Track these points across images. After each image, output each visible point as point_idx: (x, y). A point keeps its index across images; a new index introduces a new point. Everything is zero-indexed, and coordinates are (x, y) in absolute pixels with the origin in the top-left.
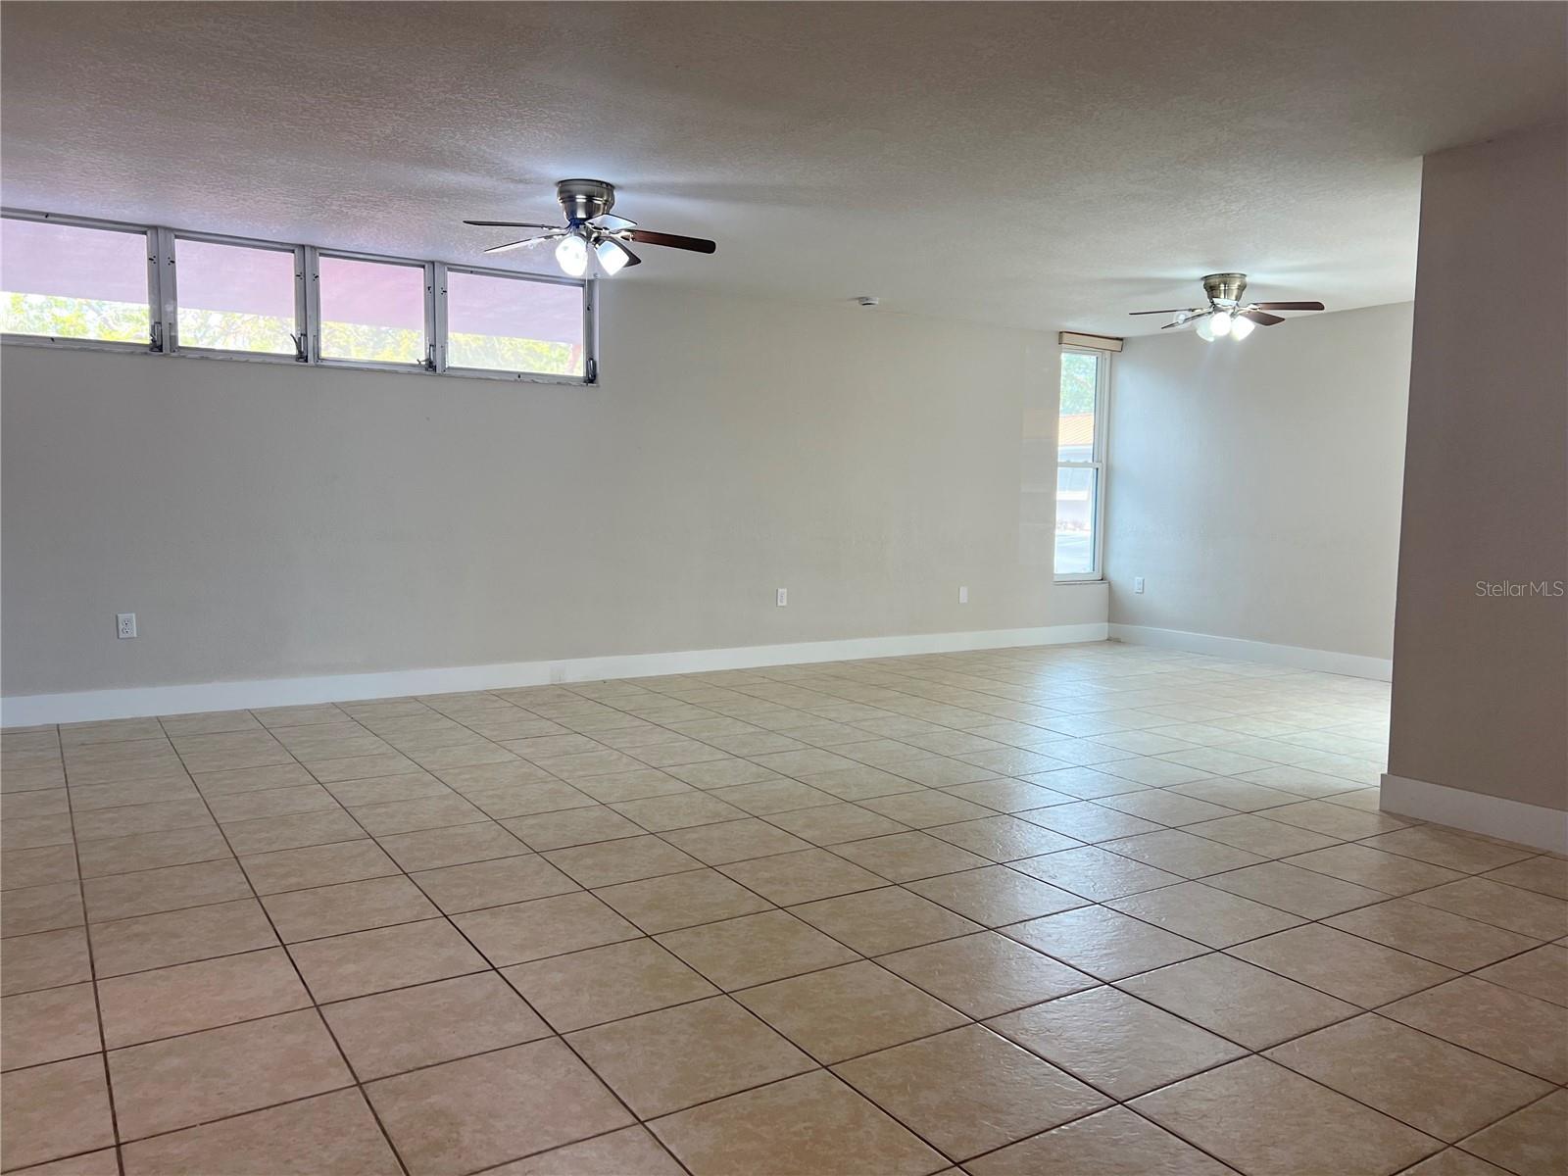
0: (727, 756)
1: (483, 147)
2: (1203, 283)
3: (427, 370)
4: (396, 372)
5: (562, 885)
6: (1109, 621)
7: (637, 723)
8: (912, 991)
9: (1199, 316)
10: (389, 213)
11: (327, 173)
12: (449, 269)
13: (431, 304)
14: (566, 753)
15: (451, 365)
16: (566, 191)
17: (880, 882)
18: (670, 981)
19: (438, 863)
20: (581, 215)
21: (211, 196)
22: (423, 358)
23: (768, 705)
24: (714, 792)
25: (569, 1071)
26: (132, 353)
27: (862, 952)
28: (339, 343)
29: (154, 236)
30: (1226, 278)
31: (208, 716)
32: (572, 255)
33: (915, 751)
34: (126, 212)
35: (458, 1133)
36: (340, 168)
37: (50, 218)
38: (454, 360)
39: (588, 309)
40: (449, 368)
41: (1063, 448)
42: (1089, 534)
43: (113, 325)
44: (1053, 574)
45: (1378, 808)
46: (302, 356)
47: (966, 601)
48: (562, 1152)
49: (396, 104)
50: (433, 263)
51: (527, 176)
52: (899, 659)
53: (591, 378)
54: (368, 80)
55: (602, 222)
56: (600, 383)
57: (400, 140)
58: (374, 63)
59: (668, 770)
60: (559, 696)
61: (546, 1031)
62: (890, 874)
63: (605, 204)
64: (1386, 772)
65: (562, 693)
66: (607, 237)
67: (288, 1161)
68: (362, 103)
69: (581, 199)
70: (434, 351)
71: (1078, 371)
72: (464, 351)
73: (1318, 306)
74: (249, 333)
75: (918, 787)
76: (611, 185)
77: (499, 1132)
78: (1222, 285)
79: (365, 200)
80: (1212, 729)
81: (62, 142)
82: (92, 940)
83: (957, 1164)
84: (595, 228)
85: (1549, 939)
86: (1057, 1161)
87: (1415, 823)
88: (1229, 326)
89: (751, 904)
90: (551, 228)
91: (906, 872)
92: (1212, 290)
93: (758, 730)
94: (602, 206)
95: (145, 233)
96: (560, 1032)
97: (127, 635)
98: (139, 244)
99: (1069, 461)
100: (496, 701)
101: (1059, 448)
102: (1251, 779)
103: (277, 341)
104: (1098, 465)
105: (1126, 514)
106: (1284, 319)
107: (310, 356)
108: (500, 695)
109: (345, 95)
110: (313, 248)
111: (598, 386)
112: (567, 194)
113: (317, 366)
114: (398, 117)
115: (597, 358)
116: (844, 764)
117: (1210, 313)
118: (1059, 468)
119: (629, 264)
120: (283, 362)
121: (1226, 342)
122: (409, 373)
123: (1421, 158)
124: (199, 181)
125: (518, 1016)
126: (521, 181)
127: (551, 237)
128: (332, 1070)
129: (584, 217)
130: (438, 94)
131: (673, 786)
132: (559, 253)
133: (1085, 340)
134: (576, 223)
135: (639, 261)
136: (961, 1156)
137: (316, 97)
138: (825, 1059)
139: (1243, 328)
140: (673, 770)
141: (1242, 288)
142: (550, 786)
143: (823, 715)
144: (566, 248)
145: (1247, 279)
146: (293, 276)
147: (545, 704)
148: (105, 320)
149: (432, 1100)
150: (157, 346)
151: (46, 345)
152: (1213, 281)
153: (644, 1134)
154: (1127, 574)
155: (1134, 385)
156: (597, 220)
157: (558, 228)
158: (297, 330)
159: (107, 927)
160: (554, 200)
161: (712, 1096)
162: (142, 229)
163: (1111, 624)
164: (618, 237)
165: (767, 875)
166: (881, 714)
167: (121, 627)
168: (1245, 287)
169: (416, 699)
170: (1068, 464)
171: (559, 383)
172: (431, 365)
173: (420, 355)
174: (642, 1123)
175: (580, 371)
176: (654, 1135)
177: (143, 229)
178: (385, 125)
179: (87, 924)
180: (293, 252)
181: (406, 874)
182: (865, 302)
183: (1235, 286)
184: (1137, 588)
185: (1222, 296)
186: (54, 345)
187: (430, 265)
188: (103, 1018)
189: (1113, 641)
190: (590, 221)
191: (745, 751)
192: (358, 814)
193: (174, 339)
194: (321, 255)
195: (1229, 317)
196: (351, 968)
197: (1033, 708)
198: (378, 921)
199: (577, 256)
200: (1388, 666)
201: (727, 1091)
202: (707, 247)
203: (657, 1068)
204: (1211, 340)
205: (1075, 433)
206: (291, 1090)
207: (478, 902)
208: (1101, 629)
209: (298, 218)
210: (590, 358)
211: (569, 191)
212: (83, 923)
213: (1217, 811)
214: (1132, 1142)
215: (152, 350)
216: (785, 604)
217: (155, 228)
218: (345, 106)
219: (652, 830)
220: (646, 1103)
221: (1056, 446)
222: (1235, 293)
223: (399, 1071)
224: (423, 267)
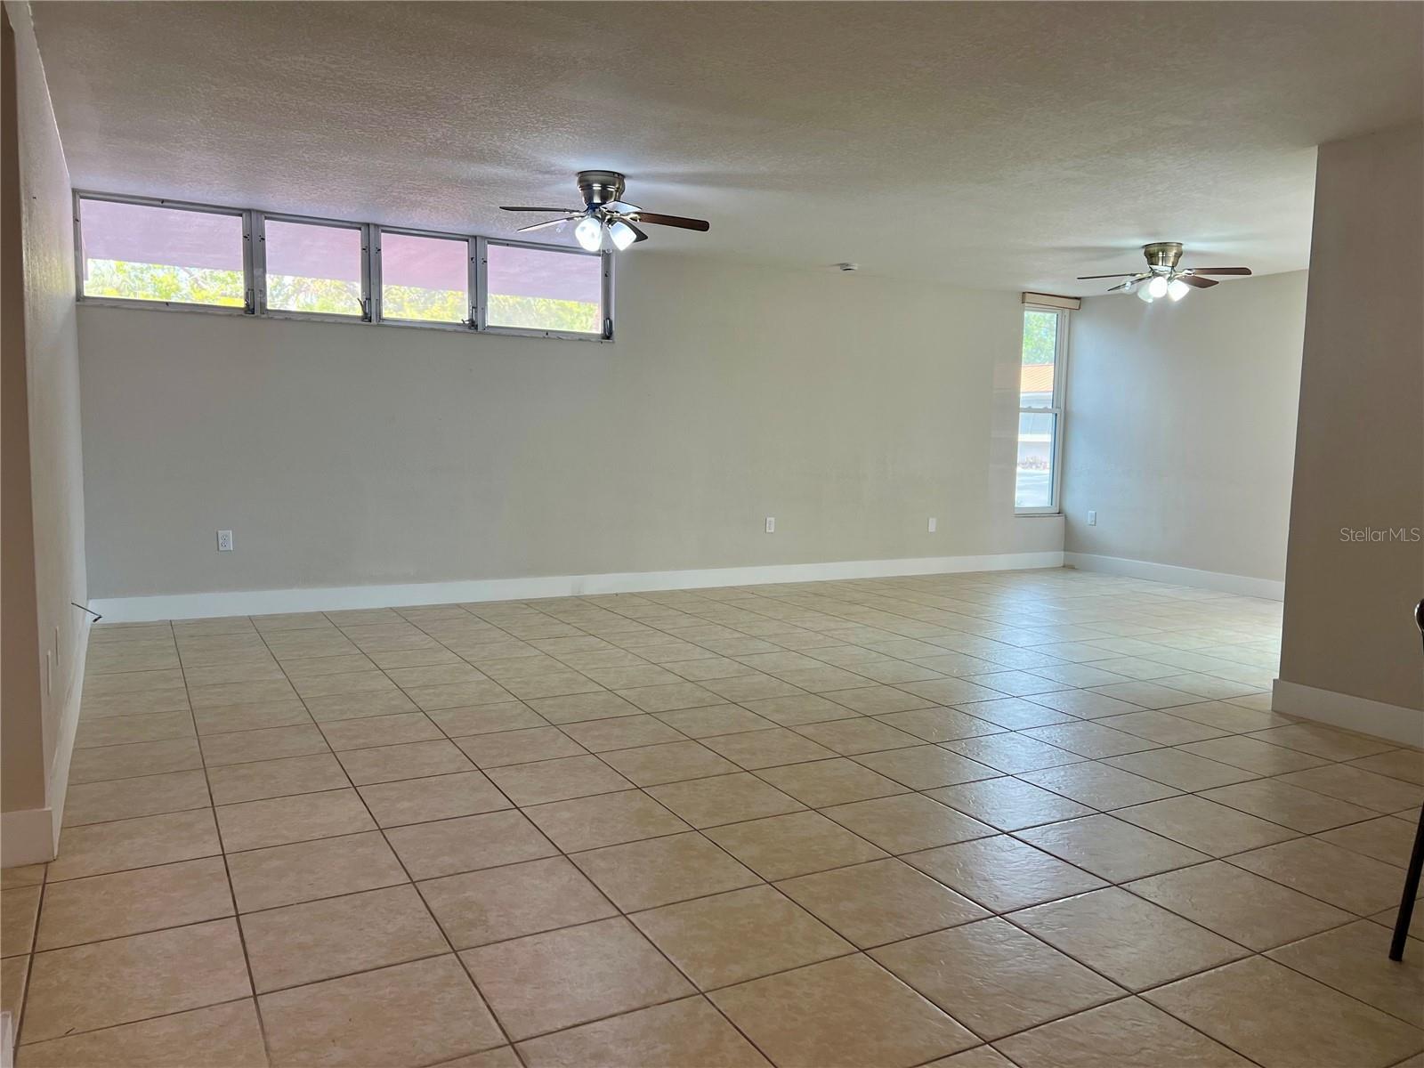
0: (715, 656)
1: (516, 146)
2: (1144, 250)
3: (470, 328)
4: (444, 331)
5: (573, 749)
6: (1065, 550)
7: (643, 628)
8: (844, 833)
9: (1140, 280)
10: (439, 198)
11: (389, 167)
12: (489, 243)
13: (473, 272)
14: (582, 651)
15: (490, 324)
16: (585, 179)
17: (830, 754)
18: (653, 820)
19: (475, 731)
20: (597, 200)
21: (297, 186)
22: (466, 318)
23: (753, 615)
24: (701, 684)
25: (570, 880)
26: (230, 315)
27: (809, 804)
28: (394, 299)
29: (248, 218)
30: (1164, 247)
31: (289, 616)
32: (589, 233)
33: (874, 655)
34: (227, 198)
35: (486, 917)
36: (400, 164)
37: (165, 204)
38: (493, 319)
39: (606, 276)
40: (489, 327)
41: (1024, 395)
42: (1048, 472)
43: (202, 284)
44: (1014, 508)
45: (1270, 708)
46: (367, 317)
47: (934, 530)
48: (563, 931)
49: (446, 115)
50: (475, 237)
51: (553, 168)
52: (872, 580)
53: (608, 335)
54: (424, 98)
55: (614, 207)
56: (616, 340)
57: (448, 142)
58: (429, 86)
59: (663, 665)
60: (578, 606)
61: (555, 852)
62: (839, 748)
63: (617, 191)
64: (1278, 677)
65: (579, 603)
66: (619, 218)
67: (361, 930)
68: (418, 115)
69: (597, 187)
70: (476, 312)
71: (1040, 326)
72: (503, 311)
73: (1245, 271)
74: (318, 291)
75: (874, 684)
76: (622, 175)
77: (516, 917)
78: (1161, 253)
79: (420, 188)
80: (1140, 642)
81: (178, 145)
82: (210, 779)
83: (863, 951)
84: (608, 211)
85: (1389, 812)
86: (940, 951)
87: (1300, 721)
88: (1166, 289)
89: (723, 767)
90: (572, 211)
91: (854, 747)
92: (1151, 257)
93: (743, 635)
94: (614, 193)
95: (241, 215)
96: (565, 853)
97: (225, 549)
98: (236, 225)
99: (1030, 407)
100: (525, 609)
101: (1021, 395)
102: (1165, 683)
103: (341, 297)
104: (1057, 411)
105: (1081, 456)
106: (1218, 283)
107: (373, 317)
108: (529, 604)
109: (405, 109)
110: (377, 226)
111: (614, 342)
112: (585, 184)
113: (378, 325)
114: (447, 125)
115: (613, 317)
116: (813, 664)
117: (1150, 277)
118: (1021, 414)
119: (636, 241)
120: (352, 322)
121: (1164, 302)
122: (456, 331)
123: (1317, 147)
124: (286, 175)
125: (534, 842)
126: (547, 172)
127: (572, 218)
128: (392, 872)
129: (600, 202)
130: (479, 107)
131: (671, 678)
132: (578, 232)
133: (1046, 300)
134: (592, 207)
135: (646, 238)
136: (867, 945)
137: (381, 110)
138: (769, 878)
139: (1179, 291)
140: (668, 666)
141: (1178, 255)
142: (565, 676)
143: (799, 624)
144: (583, 228)
145: (1183, 247)
146: (360, 250)
147: (565, 612)
148: (196, 280)
149: (467, 895)
150: (250, 309)
151: (162, 309)
152: (1153, 249)
153: (625, 922)
154: (1081, 508)
155: (1090, 339)
156: (610, 205)
157: (578, 211)
158: (362, 295)
159: (220, 771)
160: (574, 186)
161: (680, 899)
162: (238, 212)
163: (1067, 553)
164: (628, 218)
165: (738, 747)
166: (850, 625)
167: (220, 541)
168: (1181, 255)
169: (458, 606)
170: (1029, 410)
171: (580, 340)
172: (473, 324)
173: (463, 316)
174: (625, 915)
175: (598, 330)
176: (633, 923)
177: (240, 212)
178: (437, 131)
179: (205, 768)
180: (360, 229)
181: (450, 739)
182: (846, 268)
183: (1172, 254)
184: (1090, 520)
185: (1160, 263)
186: (168, 309)
187: (472, 239)
188: (221, 833)
189: (1068, 567)
190: (604, 206)
191: (730, 652)
192: (412, 693)
193: (263, 305)
194: (383, 231)
195: (1166, 281)
196: (406, 804)
197: (984, 622)
198: (427, 772)
199: (593, 235)
200: (1280, 587)
201: (692, 896)
202: (702, 226)
203: (638, 879)
204: (1150, 301)
205: (1036, 381)
206: (363, 884)
207: (507, 760)
208: (1055, 557)
209: (364, 202)
210: (607, 317)
211: (587, 181)
212: (202, 766)
213: (1129, 707)
214: (1002, 941)
215: (246, 312)
216: (773, 531)
217: (249, 211)
218: (405, 118)
219: (648, 710)
220: (628, 902)
221: (1019, 393)
222: (1172, 259)
223: (442, 875)
224: (467, 241)
